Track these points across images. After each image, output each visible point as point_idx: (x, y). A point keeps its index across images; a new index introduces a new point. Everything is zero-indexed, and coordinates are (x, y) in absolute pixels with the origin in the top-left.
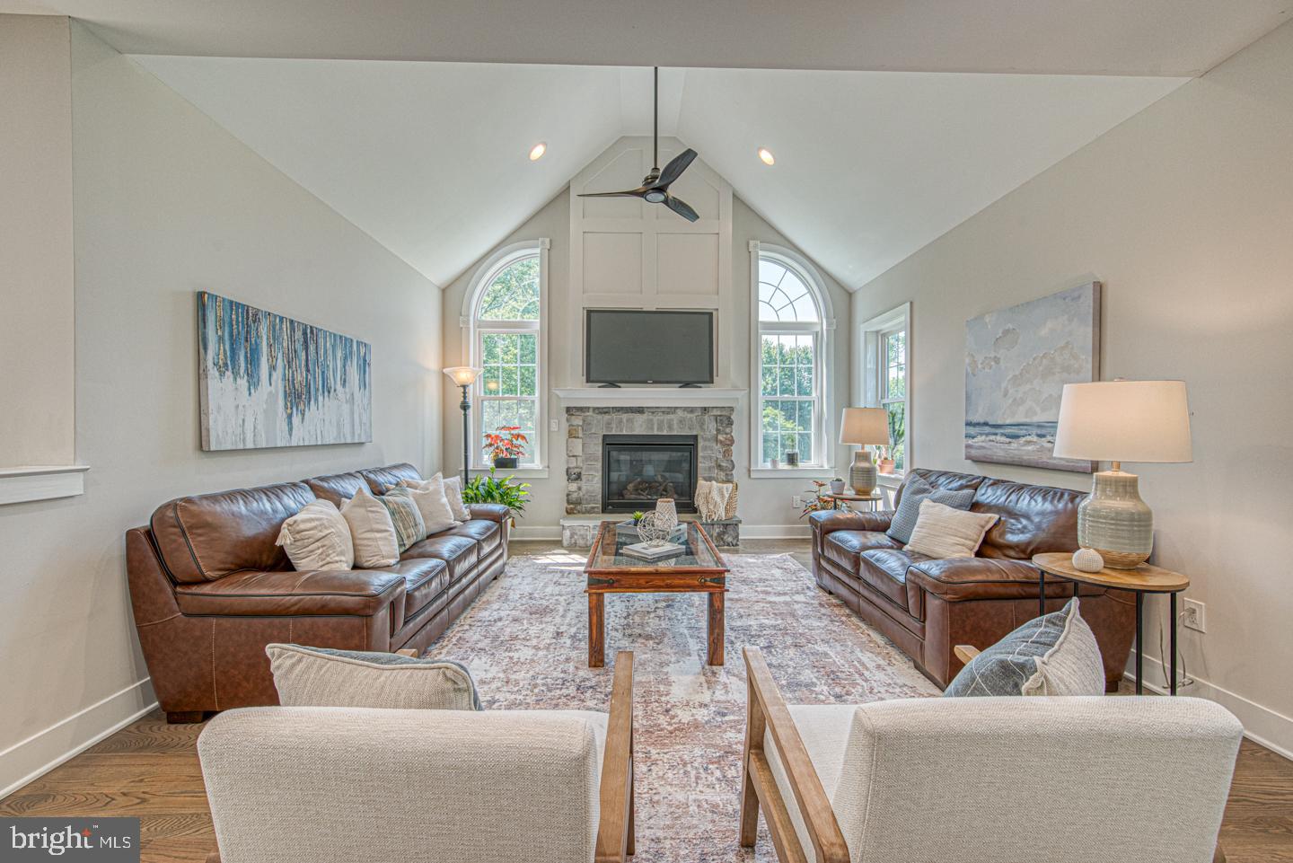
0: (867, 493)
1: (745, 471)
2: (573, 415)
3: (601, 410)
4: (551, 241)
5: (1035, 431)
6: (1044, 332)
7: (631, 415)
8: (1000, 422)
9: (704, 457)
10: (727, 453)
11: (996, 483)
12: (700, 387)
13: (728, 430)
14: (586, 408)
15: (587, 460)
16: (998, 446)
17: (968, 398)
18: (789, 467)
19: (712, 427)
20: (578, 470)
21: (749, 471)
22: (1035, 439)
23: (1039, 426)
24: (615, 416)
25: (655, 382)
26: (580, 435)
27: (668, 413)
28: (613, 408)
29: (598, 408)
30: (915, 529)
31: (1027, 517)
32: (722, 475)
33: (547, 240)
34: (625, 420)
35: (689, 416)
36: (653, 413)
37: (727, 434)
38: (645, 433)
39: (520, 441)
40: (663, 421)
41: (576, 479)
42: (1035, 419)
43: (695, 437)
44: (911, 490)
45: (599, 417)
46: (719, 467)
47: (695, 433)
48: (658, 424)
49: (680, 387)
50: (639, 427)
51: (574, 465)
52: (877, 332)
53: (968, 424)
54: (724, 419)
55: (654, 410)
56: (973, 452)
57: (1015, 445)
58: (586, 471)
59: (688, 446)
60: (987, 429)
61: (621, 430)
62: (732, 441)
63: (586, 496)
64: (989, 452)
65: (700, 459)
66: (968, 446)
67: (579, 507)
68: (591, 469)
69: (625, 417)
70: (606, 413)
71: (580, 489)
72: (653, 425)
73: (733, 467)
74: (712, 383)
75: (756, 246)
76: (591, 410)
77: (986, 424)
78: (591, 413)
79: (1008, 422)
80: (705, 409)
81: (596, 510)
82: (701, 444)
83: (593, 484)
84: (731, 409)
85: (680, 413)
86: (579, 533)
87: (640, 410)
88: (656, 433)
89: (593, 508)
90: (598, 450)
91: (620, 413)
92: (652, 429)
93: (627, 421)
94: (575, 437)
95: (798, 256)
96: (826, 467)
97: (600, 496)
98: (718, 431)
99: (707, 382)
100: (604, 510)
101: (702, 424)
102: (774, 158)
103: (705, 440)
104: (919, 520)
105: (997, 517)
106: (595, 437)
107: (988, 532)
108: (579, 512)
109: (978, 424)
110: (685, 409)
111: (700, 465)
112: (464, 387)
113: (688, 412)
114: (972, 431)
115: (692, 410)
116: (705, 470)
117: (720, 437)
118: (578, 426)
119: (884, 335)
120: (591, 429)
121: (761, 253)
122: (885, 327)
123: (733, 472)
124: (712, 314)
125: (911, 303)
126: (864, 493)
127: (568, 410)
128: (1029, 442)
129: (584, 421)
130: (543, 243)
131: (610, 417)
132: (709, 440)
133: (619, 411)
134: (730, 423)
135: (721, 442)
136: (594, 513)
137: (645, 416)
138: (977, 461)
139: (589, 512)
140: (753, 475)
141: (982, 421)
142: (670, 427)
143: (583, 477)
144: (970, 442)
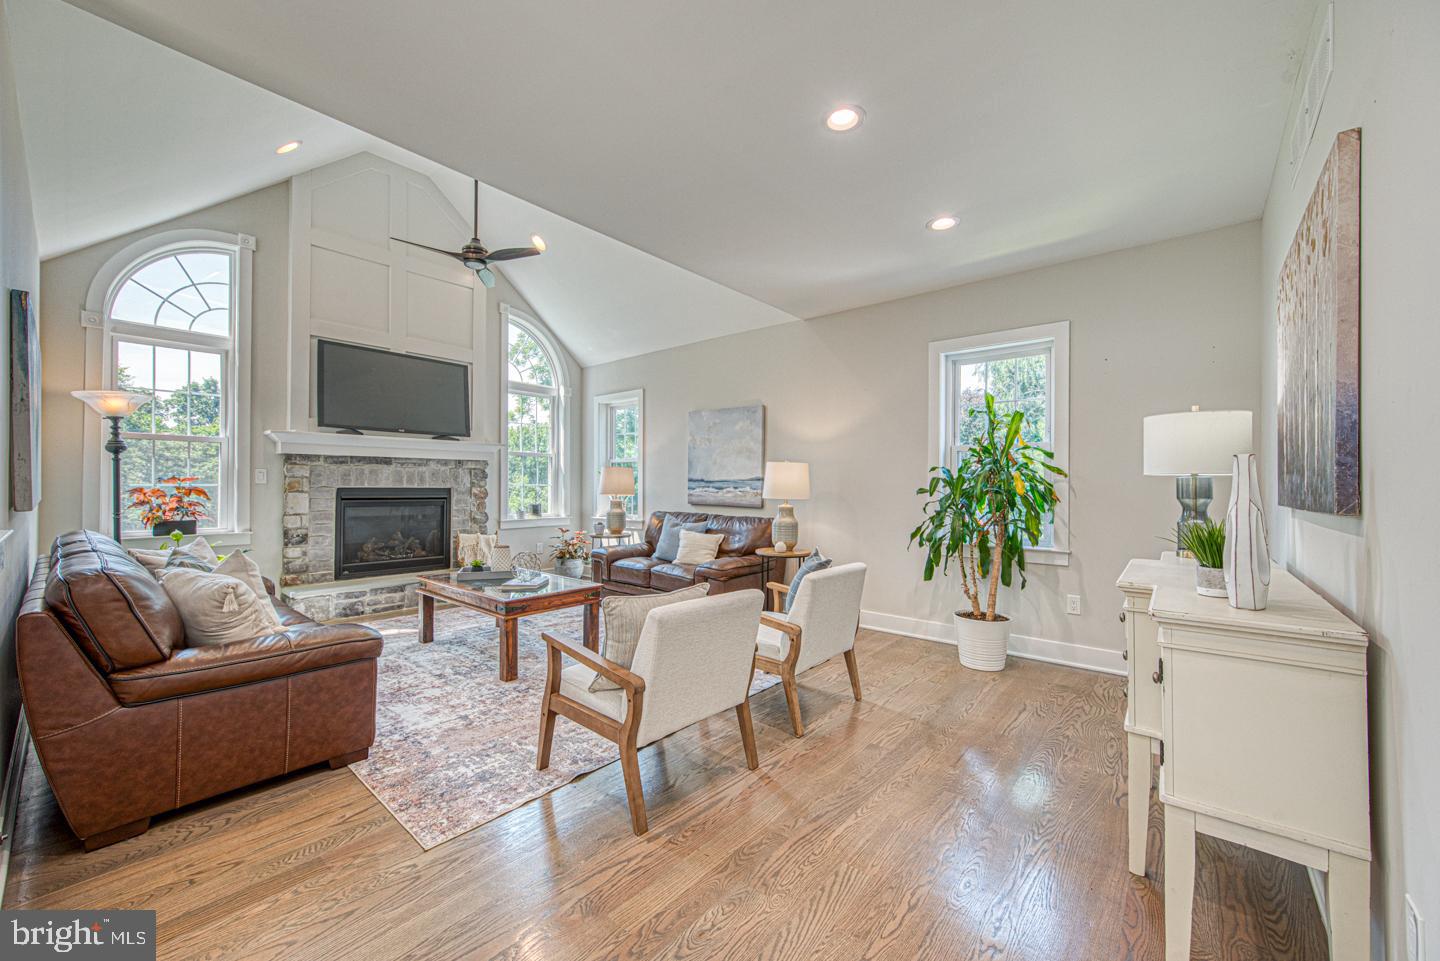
0: (619, 532)
1: (496, 523)
2: (295, 464)
3: (335, 460)
4: (257, 242)
5: (732, 485)
6: (737, 427)
7: (375, 466)
8: (711, 479)
9: (457, 511)
10: (481, 506)
11: (716, 517)
12: (458, 440)
13: (482, 483)
14: (316, 456)
15: (315, 518)
16: (710, 495)
17: (690, 463)
18: (534, 517)
19: (467, 480)
20: (304, 531)
21: (499, 522)
22: (732, 489)
23: (735, 482)
24: (352, 467)
25: (407, 431)
26: (306, 489)
27: (420, 465)
28: (351, 457)
29: (332, 457)
30: (680, 549)
31: (739, 533)
32: (476, 527)
33: (252, 240)
34: (366, 472)
35: (443, 468)
36: (402, 464)
37: (481, 487)
38: (391, 486)
39: (193, 497)
40: (413, 474)
41: (300, 542)
42: (732, 478)
43: (449, 491)
44: (669, 525)
45: (333, 467)
46: (474, 520)
47: (448, 486)
48: (408, 477)
49: (433, 438)
50: (385, 479)
51: (298, 525)
52: (607, 405)
53: (690, 480)
54: (478, 472)
55: (403, 462)
56: (694, 499)
57: (721, 493)
58: (314, 532)
59: (440, 500)
60: (703, 484)
61: (363, 484)
62: (486, 494)
63: (314, 562)
64: (704, 499)
65: (453, 513)
66: (690, 495)
67: (304, 577)
68: (320, 529)
69: (367, 468)
70: (342, 463)
71: (305, 554)
72: (402, 477)
73: (487, 519)
74: (469, 436)
75: (506, 309)
76: (322, 459)
77: (702, 480)
78: (322, 462)
79: (717, 479)
80: (460, 462)
81: (328, 577)
82: (454, 498)
83: (324, 547)
84: (486, 463)
85: (433, 465)
86: (317, 605)
87: (387, 461)
88: (405, 486)
89: (324, 575)
90: (330, 506)
91: (361, 464)
92: (401, 481)
93: (371, 472)
94: (298, 491)
95: (539, 324)
96: (563, 515)
97: (333, 560)
98: (472, 484)
99: (464, 436)
100: (338, 576)
101: (456, 478)
102: (546, 246)
103: (459, 493)
104: (681, 543)
105: (723, 536)
106: (328, 491)
107: (720, 545)
108: (303, 582)
109: (697, 481)
110: (439, 461)
111: (453, 519)
112: (115, 419)
113: (441, 464)
114: (693, 485)
115: (446, 463)
116: (459, 523)
117: (475, 490)
118: (303, 477)
119: (612, 408)
120: (320, 482)
121: (510, 316)
122: (614, 403)
123: (487, 524)
124: (466, 367)
125: (644, 391)
126: (617, 532)
127: (288, 458)
128: (729, 492)
129: (311, 472)
130: (244, 241)
131: (346, 467)
132: (463, 493)
133: (359, 461)
134: (485, 476)
135: (476, 495)
136: (326, 580)
137: (392, 467)
138: (694, 504)
139: (317, 581)
140: (503, 526)
141: (700, 478)
142: (422, 480)
143: (311, 540)
144: (692, 492)
